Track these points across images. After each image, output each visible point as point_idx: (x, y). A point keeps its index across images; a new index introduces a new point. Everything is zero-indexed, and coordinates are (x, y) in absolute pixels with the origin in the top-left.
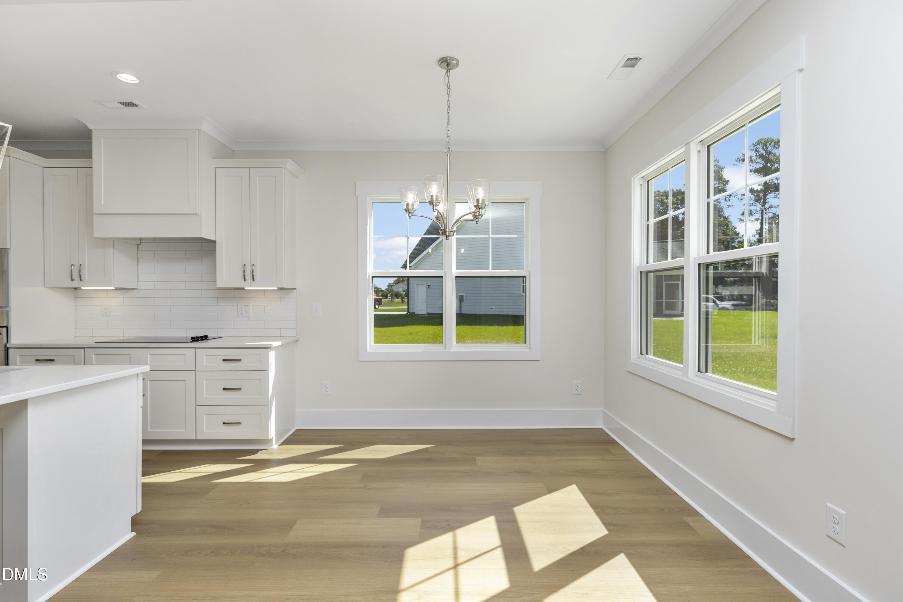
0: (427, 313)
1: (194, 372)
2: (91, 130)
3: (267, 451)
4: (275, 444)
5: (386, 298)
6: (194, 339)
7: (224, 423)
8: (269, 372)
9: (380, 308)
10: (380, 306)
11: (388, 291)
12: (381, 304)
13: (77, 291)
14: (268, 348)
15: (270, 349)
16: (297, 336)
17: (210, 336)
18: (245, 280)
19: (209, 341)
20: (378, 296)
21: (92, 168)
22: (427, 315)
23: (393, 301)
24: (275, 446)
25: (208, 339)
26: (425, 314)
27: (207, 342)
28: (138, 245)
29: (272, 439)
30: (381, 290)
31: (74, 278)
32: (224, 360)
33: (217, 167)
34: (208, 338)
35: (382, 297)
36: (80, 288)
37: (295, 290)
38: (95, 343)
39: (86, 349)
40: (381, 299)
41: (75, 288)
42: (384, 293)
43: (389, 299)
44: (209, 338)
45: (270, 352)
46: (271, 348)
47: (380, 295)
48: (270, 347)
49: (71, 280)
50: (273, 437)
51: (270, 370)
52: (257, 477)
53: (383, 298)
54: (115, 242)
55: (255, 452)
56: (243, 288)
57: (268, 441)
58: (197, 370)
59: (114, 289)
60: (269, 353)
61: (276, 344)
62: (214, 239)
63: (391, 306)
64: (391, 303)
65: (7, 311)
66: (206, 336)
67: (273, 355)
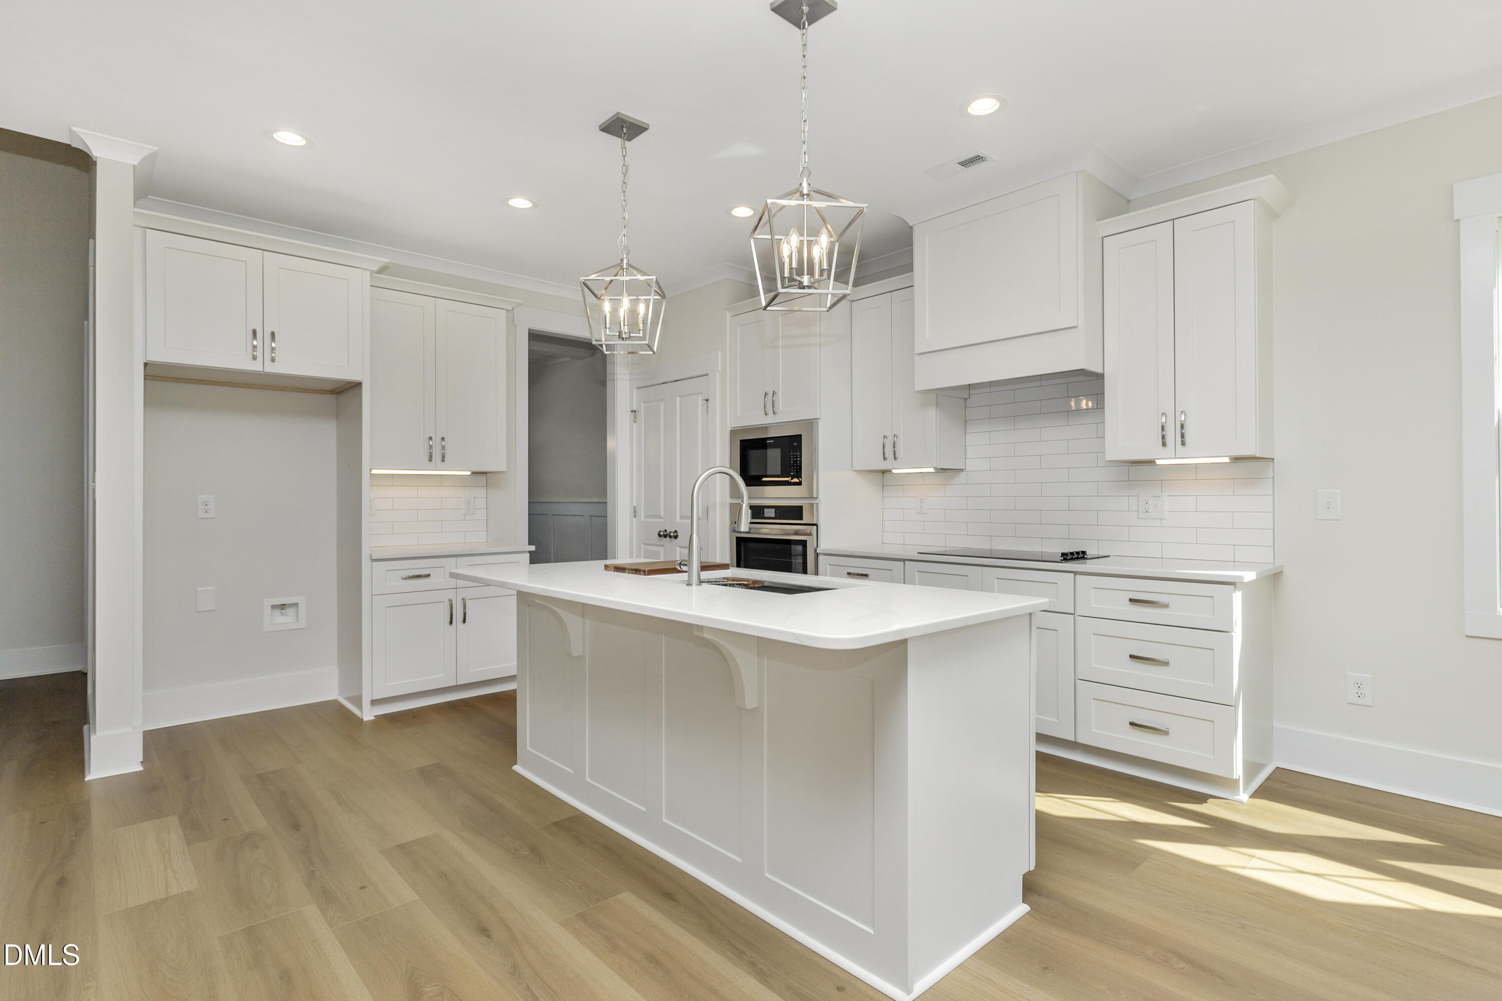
1: (1072, 616)
2: (911, 228)
3: (1227, 803)
4: (1243, 793)
6: (1067, 557)
7: (1132, 724)
8: (1232, 635)
13: (887, 475)
14: (1230, 583)
15: (1235, 587)
16: (1276, 563)
17: (1090, 552)
18: (1164, 444)
19: (1088, 561)
21: (913, 286)
24: (1244, 797)
25: (1087, 559)
27: (1085, 563)
28: (965, 399)
29: (1237, 781)
31: (886, 456)
32: (1131, 600)
33: (1104, 236)
34: (1085, 557)
36: (890, 471)
37: (1273, 461)
38: (918, 553)
39: (906, 562)
41: (884, 472)
44: (1088, 557)
45: (1235, 592)
46: (1237, 585)
48: (1235, 583)
49: (883, 458)
50: (1239, 776)
51: (1235, 632)
52: (1233, 863)
54: (939, 395)
55: (1202, 798)
56: (1151, 462)
57: (1230, 784)
58: (1078, 612)
59: (934, 471)
60: (1234, 594)
61: (1245, 576)
62: (1100, 371)
65: (817, 504)
66: (1084, 553)
67: (1237, 597)
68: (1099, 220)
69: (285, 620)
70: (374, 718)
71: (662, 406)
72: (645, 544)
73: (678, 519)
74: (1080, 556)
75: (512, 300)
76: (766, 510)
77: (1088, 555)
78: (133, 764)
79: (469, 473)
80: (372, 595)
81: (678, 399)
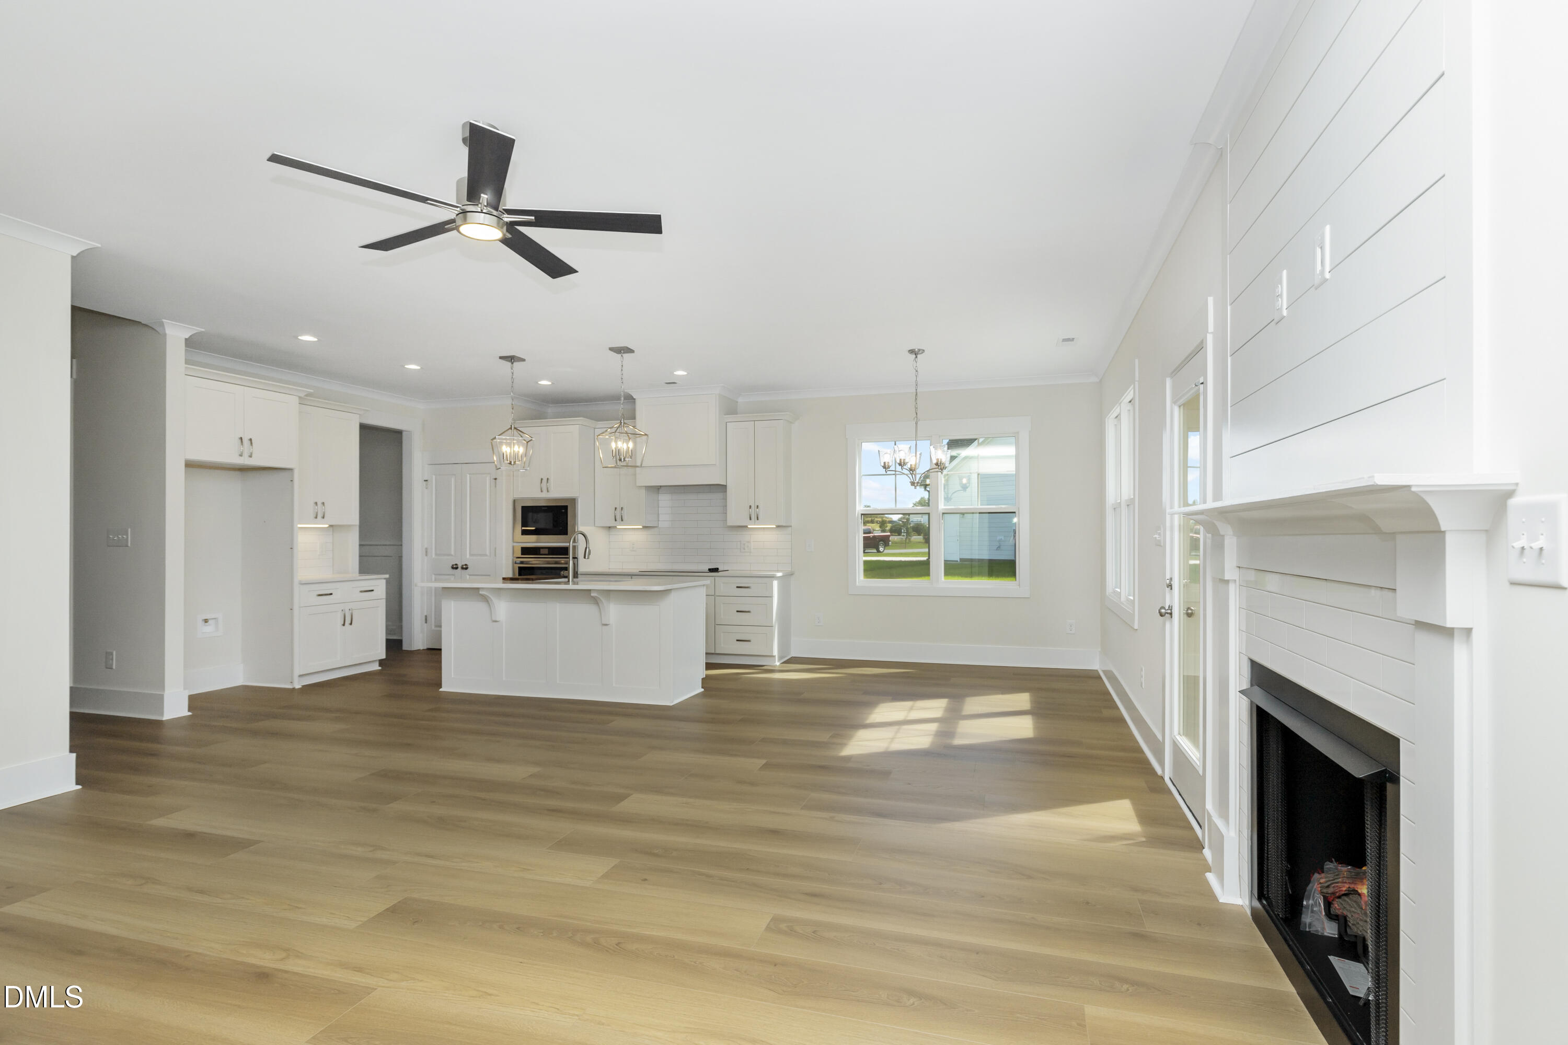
0: (960, 559)
1: (714, 596)
2: (634, 396)
3: (771, 666)
4: (778, 662)
5: (899, 535)
6: (711, 570)
7: (737, 640)
9: (886, 551)
10: (887, 548)
11: (902, 522)
12: (888, 545)
13: (611, 530)
14: (773, 577)
16: (791, 567)
18: (750, 519)
19: (720, 572)
20: (883, 531)
22: (960, 561)
23: (910, 539)
26: (957, 561)
27: (718, 573)
28: (658, 489)
29: (776, 658)
30: (890, 520)
31: (617, 520)
32: (737, 587)
33: (727, 424)
35: (889, 534)
37: (791, 528)
40: (889, 536)
42: (896, 525)
43: (904, 536)
45: (774, 581)
46: (775, 578)
47: (888, 528)
49: (614, 521)
50: (776, 655)
51: (775, 597)
53: (893, 535)
54: (647, 488)
55: (762, 666)
56: (746, 526)
57: (772, 659)
58: (717, 594)
59: (641, 527)
61: (779, 574)
62: (726, 484)
63: (905, 548)
64: (905, 544)
65: (577, 546)
66: (718, 569)
67: (775, 583)
68: (725, 415)
69: (209, 629)
70: (301, 687)
71: (453, 480)
72: (435, 574)
73: (468, 556)
74: (715, 570)
75: (363, 408)
76: (541, 550)
77: (720, 569)
78: (183, 711)
79: (327, 526)
80: (300, 607)
81: (468, 476)
